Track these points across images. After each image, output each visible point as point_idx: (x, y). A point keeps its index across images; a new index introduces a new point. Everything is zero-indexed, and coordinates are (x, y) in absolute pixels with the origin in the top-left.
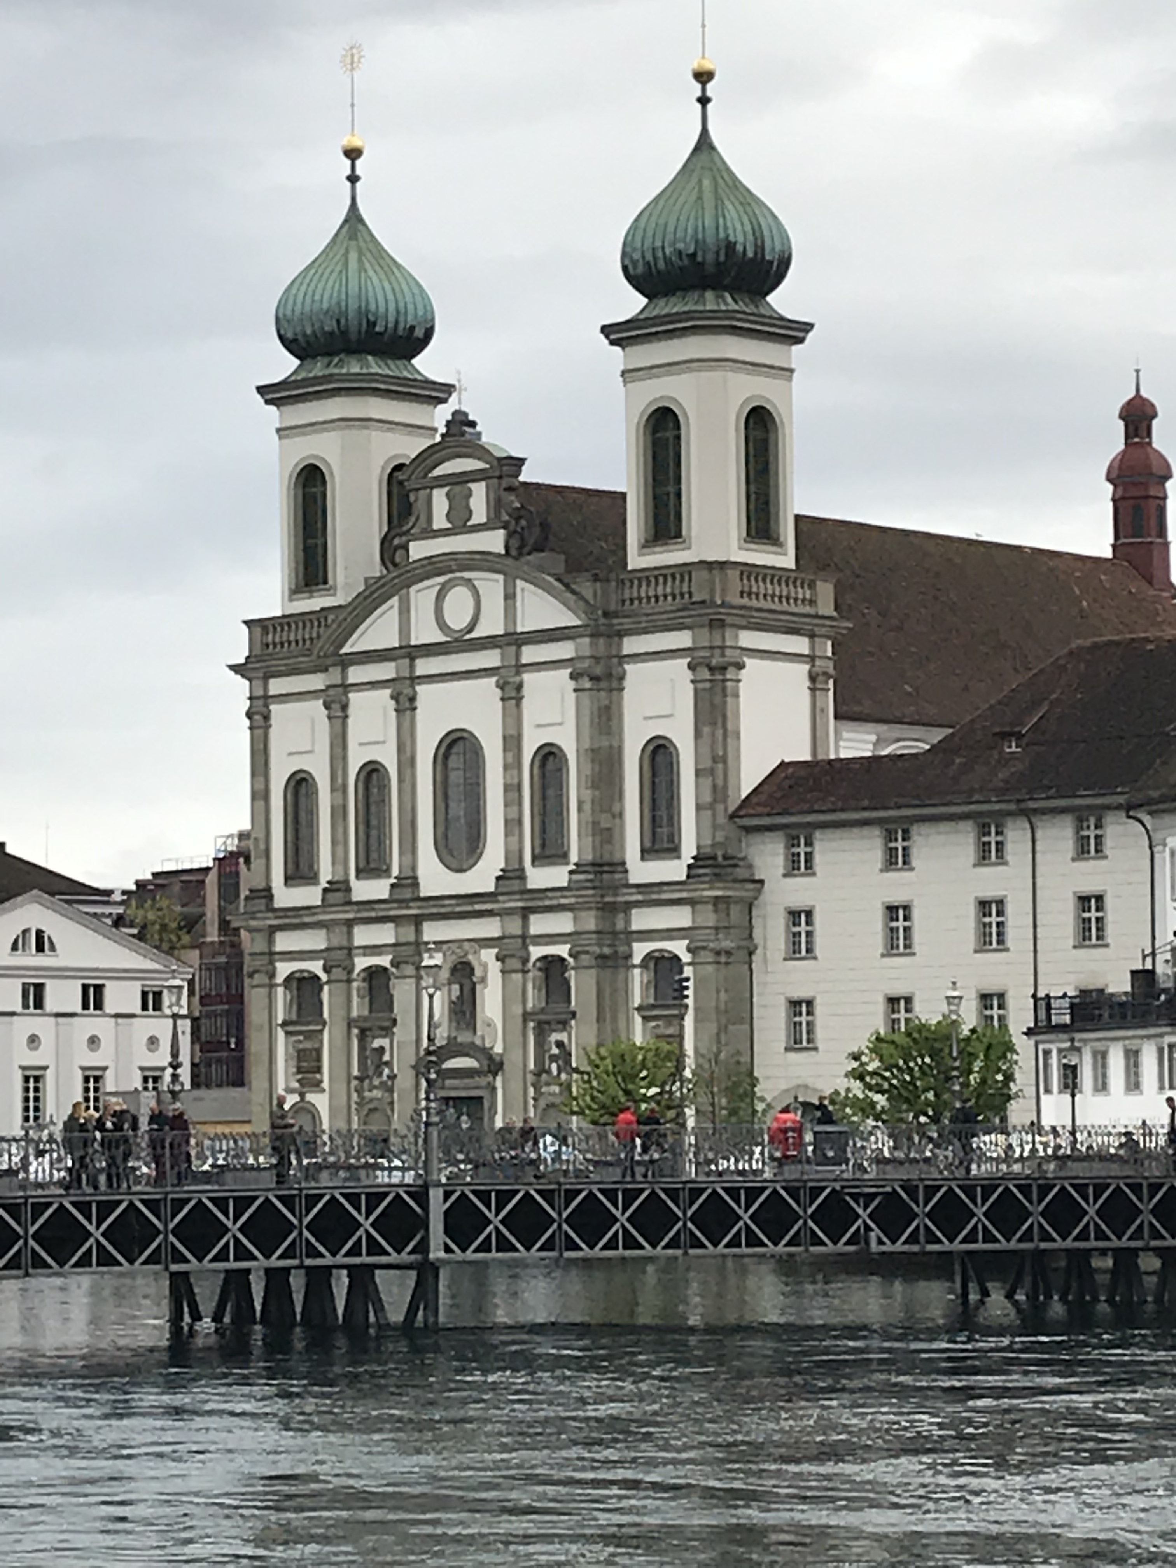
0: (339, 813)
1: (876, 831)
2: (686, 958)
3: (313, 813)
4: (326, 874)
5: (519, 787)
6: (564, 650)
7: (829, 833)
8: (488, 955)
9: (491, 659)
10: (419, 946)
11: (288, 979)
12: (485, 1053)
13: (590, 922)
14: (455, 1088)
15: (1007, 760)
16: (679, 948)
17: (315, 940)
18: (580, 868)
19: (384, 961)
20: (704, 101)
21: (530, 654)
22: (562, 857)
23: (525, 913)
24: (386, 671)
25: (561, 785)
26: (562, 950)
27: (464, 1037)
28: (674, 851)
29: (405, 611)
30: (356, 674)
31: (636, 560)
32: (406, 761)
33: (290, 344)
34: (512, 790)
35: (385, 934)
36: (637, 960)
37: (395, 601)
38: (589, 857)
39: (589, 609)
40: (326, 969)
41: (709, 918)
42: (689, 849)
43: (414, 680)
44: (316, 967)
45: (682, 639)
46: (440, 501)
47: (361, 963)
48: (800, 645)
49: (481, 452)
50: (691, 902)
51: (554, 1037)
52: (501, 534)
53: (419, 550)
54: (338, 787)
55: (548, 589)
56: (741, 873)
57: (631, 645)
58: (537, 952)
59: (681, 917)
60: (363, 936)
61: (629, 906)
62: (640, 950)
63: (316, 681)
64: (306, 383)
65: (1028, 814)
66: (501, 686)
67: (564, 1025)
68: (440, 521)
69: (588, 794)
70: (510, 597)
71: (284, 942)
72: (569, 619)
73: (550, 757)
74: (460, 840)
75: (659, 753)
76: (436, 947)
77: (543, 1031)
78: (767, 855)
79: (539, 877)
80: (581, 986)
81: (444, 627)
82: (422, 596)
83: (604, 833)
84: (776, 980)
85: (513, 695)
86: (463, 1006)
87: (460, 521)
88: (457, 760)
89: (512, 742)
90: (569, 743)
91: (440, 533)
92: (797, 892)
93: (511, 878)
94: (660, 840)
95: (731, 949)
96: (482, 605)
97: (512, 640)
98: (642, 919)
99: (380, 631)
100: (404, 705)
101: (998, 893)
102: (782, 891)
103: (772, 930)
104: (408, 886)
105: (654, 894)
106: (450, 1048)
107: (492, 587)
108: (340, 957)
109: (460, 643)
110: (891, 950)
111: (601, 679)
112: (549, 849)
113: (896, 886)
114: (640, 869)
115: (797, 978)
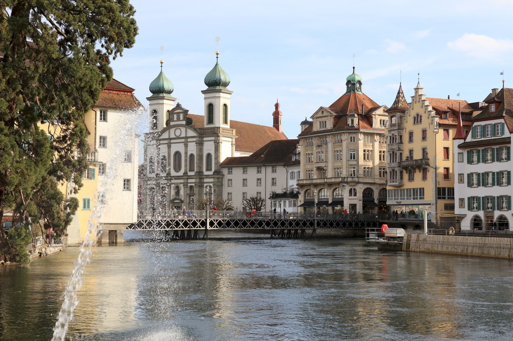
0: (158, 163)
1: (242, 168)
2: (212, 186)
4: (156, 172)
6: (195, 139)
7: (235, 168)
8: (182, 185)
9: (183, 140)
10: (171, 184)
11: (149, 188)
12: (181, 200)
13: (198, 180)
15: (261, 158)
16: (211, 185)
17: (154, 182)
18: (196, 172)
19: (165, 186)
20: (217, 58)
21: (189, 140)
22: (193, 170)
23: (188, 179)
24: (166, 142)
25: (194, 160)
26: (193, 185)
27: (177, 197)
28: (211, 170)
29: (169, 133)
30: (161, 142)
31: (206, 126)
32: (169, 155)
33: (152, 91)
34: (186, 160)
35: (165, 182)
36: (205, 186)
37: (168, 131)
38: (198, 171)
39: (199, 133)
40: (156, 187)
41: (216, 180)
42: (213, 170)
43: (171, 143)
44: (154, 186)
45: (213, 138)
46: (175, 116)
47: (162, 186)
48: (230, 140)
49: (182, 109)
50: (213, 178)
51: (192, 198)
52: (185, 121)
53: (172, 123)
54: (158, 158)
55: (192, 130)
56: (221, 174)
57: (205, 139)
58: (189, 185)
59: (212, 180)
60: (161, 182)
61: (204, 178)
62: (205, 185)
63: (155, 143)
64: (154, 97)
65: (265, 166)
66: (184, 145)
67: (193, 196)
68: (175, 119)
69: (198, 161)
70: (186, 131)
71: (149, 183)
72: (195, 135)
73: (192, 155)
74: (177, 168)
75: (209, 155)
76: (173, 184)
77: (190, 196)
78: (225, 171)
79: (190, 174)
80: (196, 190)
81: (175, 135)
82: (172, 131)
83: (200, 167)
84: (226, 190)
85: (186, 146)
86: (178, 193)
87: (178, 119)
88: (177, 156)
89: (186, 153)
90: (195, 153)
91: (176, 121)
92: (230, 177)
93: (185, 173)
94: (209, 169)
95: (219, 185)
96: (182, 132)
97: (186, 138)
98: (206, 180)
99: (165, 135)
100: (169, 147)
101: (260, 178)
102: (227, 177)
103: (225, 182)
104: (169, 174)
105: (208, 176)
106: (175, 199)
107: (183, 129)
108: (158, 185)
109: (178, 138)
110: (244, 186)
111: (200, 144)
112: (191, 170)
113: (245, 176)
114: (206, 173)
115: (229, 190)
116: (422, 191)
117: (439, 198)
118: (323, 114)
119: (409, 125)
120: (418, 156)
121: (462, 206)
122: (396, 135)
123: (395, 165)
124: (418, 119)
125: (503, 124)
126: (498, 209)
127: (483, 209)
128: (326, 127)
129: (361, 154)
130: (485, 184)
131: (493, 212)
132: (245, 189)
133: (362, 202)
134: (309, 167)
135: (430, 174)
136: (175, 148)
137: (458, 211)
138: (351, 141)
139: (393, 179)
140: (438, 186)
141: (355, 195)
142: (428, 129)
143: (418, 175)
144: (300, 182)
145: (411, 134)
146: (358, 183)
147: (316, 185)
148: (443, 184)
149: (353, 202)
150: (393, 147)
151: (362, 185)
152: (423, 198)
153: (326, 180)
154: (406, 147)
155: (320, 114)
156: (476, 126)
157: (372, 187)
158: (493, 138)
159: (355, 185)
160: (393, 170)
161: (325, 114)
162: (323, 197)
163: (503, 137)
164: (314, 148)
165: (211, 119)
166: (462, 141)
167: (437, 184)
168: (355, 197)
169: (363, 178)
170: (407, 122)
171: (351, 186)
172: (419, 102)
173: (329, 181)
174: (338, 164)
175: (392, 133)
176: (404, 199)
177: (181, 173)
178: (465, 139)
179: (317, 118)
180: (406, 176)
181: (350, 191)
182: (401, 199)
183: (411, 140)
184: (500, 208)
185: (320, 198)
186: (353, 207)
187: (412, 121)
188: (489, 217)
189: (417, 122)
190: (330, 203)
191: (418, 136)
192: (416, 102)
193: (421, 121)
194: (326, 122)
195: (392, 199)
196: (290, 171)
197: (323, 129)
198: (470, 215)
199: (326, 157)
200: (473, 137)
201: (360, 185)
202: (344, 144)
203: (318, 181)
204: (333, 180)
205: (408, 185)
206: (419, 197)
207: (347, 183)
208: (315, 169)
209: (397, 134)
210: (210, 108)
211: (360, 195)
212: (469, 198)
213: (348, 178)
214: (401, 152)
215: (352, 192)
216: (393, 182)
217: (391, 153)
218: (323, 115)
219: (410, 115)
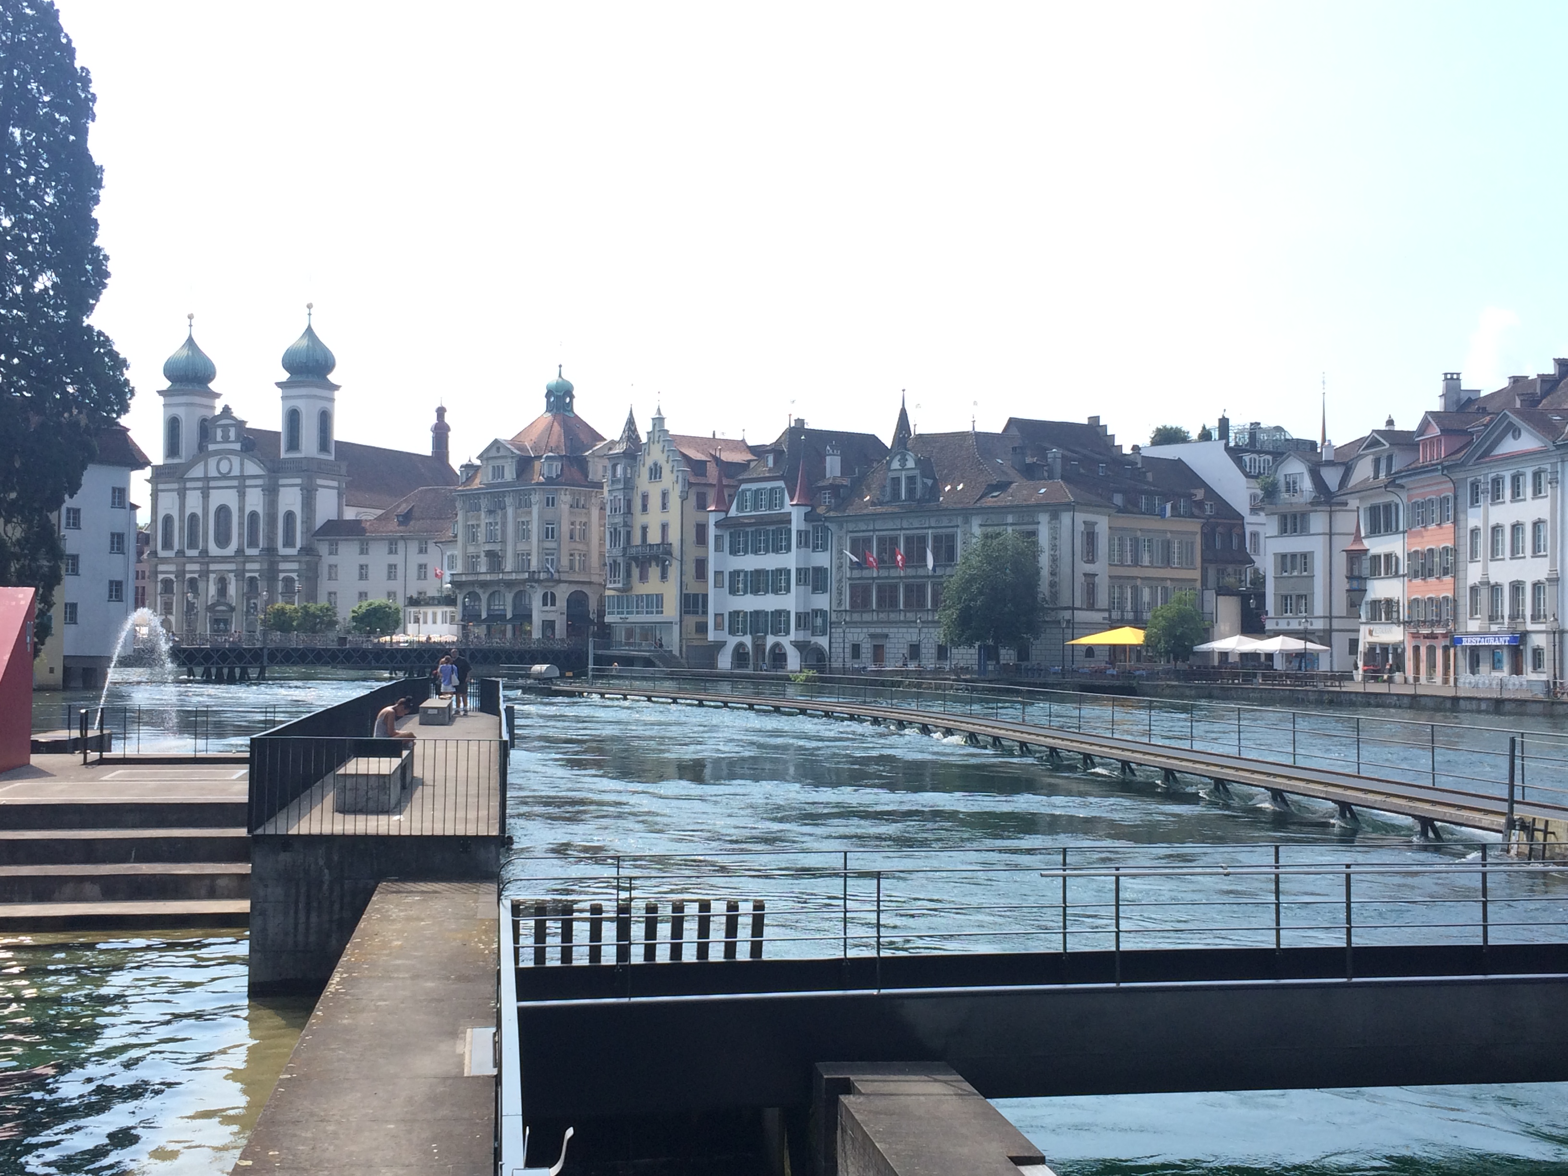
0: (181, 529)
1: (358, 543)
2: (296, 578)
3: (172, 526)
4: (176, 547)
5: (243, 524)
6: (259, 482)
7: (344, 542)
8: (232, 575)
9: (235, 483)
10: (208, 572)
11: (162, 581)
12: (229, 606)
13: (265, 566)
14: (219, 616)
16: (294, 575)
17: (172, 568)
18: (263, 550)
19: (196, 576)
20: (310, 314)
21: (248, 482)
22: (257, 546)
23: (244, 563)
24: (199, 484)
25: (257, 524)
26: (256, 575)
27: (222, 600)
28: (293, 545)
29: (206, 465)
30: (189, 485)
31: (283, 455)
32: (205, 513)
33: (169, 377)
34: (241, 524)
35: (196, 567)
36: (280, 578)
37: (203, 463)
38: (266, 546)
39: (269, 470)
40: (176, 577)
41: (304, 566)
42: (298, 545)
43: (209, 488)
44: (172, 577)
45: (298, 481)
46: (219, 433)
47: (188, 576)
48: (335, 484)
49: (234, 419)
50: (299, 562)
51: (252, 601)
52: (239, 444)
53: (211, 447)
54: (181, 519)
55: (255, 463)
56: (315, 553)
57: (282, 482)
58: (247, 575)
59: (295, 566)
60: (189, 567)
61: (278, 562)
62: (282, 576)
63: (175, 486)
64: (174, 391)
65: (405, 540)
66: (238, 492)
67: (256, 597)
68: (219, 438)
69: (266, 527)
70: (242, 464)
71: (161, 568)
72: (261, 472)
73: (254, 515)
74: (223, 539)
75: (290, 516)
76: (214, 572)
77: (248, 600)
78: (323, 548)
79: (249, 552)
80: (262, 585)
81: (219, 472)
82: (212, 462)
83: (271, 537)
84: (325, 586)
85: (242, 495)
86: (222, 591)
87: (226, 439)
88: (222, 515)
89: (241, 509)
90: (260, 510)
91: (219, 442)
92: (333, 559)
93: (240, 551)
94: (289, 542)
95: (311, 575)
96: (234, 465)
97: (242, 478)
98: (282, 566)
99: (198, 471)
100: (206, 496)
101: (395, 563)
102: (327, 559)
103: (324, 571)
104: (205, 552)
105: (286, 558)
106: (218, 603)
107: (236, 460)
108: (180, 574)
109: (225, 477)
110: (361, 578)
111: (271, 492)
112: (253, 543)
113: (363, 559)
114: (282, 551)
115: (331, 586)
116: (660, 598)
117: (687, 612)
118: (498, 452)
119: (643, 482)
120: (654, 537)
121: (718, 626)
122: (620, 500)
123: (617, 552)
124: (656, 472)
125: (783, 489)
126: (772, 633)
127: (751, 633)
128: (503, 477)
129: (565, 528)
130: (755, 591)
131: (764, 638)
132: (363, 586)
133: (565, 617)
134: (471, 550)
135: (674, 572)
136: (217, 498)
137: (712, 636)
138: (548, 505)
139: (615, 577)
140: (685, 592)
141: (553, 604)
142: (671, 490)
143: (654, 572)
144: (456, 579)
145: (645, 497)
146: (559, 581)
147: (484, 584)
148: (693, 588)
149: (550, 617)
150: (616, 521)
151: (567, 585)
152: (662, 612)
153: (501, 576)
154: (639, 519)
155: (493, 453)
156: (744, 491)
157: (586, 589)
158: (768, 512)
159: (553, 587)
160: (615, 561)
161: (502, 453)
162: (496, 607)
163: (782, 511)
164: (483, 515)
165: (294, 443)
166: (722, 515)
167: (684, 588)
168: (553, 608)
169: (567, 572)
170: (639, 476)
171: (546, 587)
172: (658, 442)
173: (506, 577)
174: (522, 547)
175: (614, 494)
176: (632, 613)
177: (231, 549)
178: (727, 512)
179: (488, 459)
180: (636, 572)
181: (545, 596)
182: (628, 613)
183: (645, 508)
184: (775, 632)
185: (492, 607)
186: (548, 626)
187: (648, 476)
188: (759, 647)
189: (655, 478)
190: (508, 618)
191: (655, 502)
192: (654, 443)
193: (660, 477)
194: (503, 467)
195: (613, 613)
196: (448, 553)
197: (499, 480)
198: (732, 641)
199: (504, 532)
200: (738, 509)
201: (561, 585)
202: (535, 510)
203: (488, 577)
204: (514, 576)
205: (640, 589)
206: (654, 610)
207: (538, 581)
208: (483, 554)
209: (622, 497)
210: (293, 418)
211: (562, 603)
212: (730, 613)
213: (539, 572)
214: (629, 529)
215: (549, 599)
216: (615, 582)
217: (612, 530)
218: (499, 455)
219: (644, 465)
